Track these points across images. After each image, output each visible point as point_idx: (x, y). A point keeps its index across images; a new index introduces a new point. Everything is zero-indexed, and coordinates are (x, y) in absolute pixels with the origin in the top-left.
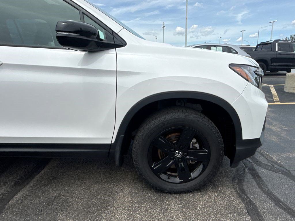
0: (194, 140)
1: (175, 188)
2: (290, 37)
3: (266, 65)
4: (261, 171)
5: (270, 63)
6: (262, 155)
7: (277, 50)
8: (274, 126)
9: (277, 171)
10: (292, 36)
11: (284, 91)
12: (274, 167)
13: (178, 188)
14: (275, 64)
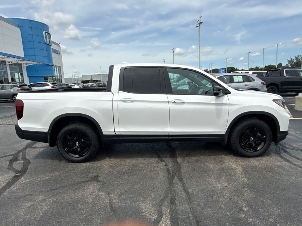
0: (258, 133)
1: (251, 154)
2: (295, 58)
3: (277, 88)
4: (288, 150)
5: (280, 87)
6: (287, 145)
7: (285, 75)
8: (291, 131)
9: (296, 150)
10: (297, 56)
11: (295, 110)
12: (293, 148)
13: (253, 154)
14: (284, 87)
